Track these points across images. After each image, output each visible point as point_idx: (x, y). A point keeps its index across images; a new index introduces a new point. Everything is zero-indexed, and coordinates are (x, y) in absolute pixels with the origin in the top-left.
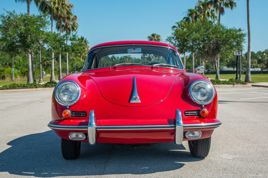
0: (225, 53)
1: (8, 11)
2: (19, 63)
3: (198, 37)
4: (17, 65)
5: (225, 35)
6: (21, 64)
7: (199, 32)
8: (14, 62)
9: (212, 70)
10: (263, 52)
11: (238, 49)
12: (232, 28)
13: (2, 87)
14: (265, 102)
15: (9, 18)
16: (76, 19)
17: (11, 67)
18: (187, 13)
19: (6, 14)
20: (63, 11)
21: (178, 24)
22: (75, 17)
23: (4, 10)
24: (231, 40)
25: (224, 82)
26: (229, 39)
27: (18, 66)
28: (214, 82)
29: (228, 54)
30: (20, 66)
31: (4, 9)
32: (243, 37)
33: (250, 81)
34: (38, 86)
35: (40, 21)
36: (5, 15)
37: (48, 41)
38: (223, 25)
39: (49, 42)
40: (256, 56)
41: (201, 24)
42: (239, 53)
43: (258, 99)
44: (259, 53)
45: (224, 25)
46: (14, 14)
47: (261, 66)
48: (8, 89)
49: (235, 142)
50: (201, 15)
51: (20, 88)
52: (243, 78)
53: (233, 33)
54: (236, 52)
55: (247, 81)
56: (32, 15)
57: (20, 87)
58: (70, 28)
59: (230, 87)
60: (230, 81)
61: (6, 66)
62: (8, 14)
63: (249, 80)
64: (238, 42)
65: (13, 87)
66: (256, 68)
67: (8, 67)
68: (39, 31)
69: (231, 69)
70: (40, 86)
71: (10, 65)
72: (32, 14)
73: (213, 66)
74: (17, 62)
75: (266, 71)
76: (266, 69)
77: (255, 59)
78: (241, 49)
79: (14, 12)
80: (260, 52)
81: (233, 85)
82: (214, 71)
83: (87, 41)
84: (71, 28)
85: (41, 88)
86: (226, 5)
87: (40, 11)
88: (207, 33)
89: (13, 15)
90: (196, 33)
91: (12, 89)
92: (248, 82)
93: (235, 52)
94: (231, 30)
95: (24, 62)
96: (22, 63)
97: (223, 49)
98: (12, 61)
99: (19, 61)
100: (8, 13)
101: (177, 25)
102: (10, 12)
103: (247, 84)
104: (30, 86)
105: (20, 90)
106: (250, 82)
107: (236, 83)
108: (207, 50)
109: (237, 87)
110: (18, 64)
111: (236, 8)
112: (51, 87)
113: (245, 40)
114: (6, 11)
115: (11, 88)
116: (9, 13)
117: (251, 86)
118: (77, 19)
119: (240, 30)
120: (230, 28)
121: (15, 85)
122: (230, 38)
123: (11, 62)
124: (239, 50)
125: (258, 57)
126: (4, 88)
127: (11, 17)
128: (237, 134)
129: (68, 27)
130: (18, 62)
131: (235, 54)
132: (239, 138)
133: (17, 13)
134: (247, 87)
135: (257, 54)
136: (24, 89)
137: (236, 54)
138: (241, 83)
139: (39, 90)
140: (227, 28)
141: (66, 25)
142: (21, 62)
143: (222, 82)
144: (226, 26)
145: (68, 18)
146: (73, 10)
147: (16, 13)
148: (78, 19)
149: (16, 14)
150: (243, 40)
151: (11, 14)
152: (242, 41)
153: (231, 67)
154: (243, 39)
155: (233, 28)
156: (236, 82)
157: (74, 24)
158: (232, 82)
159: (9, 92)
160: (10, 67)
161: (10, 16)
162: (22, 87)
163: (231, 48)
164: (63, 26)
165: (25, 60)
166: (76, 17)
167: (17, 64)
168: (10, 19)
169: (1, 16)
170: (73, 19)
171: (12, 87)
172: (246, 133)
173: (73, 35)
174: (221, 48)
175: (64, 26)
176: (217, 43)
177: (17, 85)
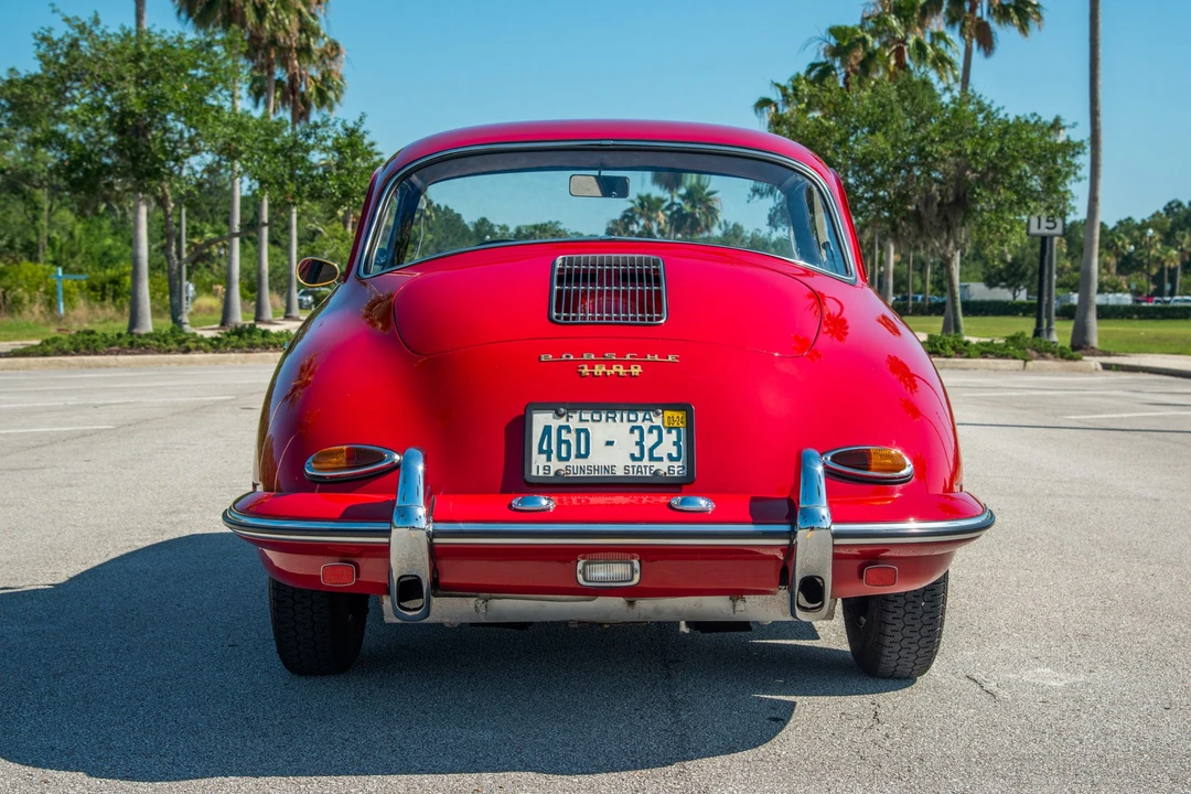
0: (993, 223)
1: (70, 16)
2: (70, 243)
3: (883, 149)
4: (61, 250)
5: (998, 145)
6: (76, 247)
7: (883, 130)
8: (49, 239)
9: (920, 297)
10: (1143, 221)
11: (1048, 209)
12: (1025, 115)
13: (41, 345)
14: (1171, 429)
15: (74, 44)
16: (337, 55)
17: (33, 258)
18: (825, 45)
19: (60, 31)
20: (283, 19)
21: (784, 89)
22: (335, 47)
23: (53, 12)
24: (1019, 167)
25: (984, 348)
26: (1012, 164)
27: (64, 257)
28: (942, 348)
29: (1005, 228)
30: (73, 255)
31: (52, 5)
32: (1073, 156)
33: (1093, 348)
34: (192, 345)
35: (205, 64)
36: (56, 36)
37: (241, 153)
38: (987, 102)
39: (244, 156)
40: (1113, 240)
41: (894, 96)
42: (1051, 225)
43: (1144, 417)
44: (1126, 226)
45: (992, 102)
46: (93, 28)
47: (1133, 286)
48: (65, 353)
49: (1094, 558)
50: (887, 54)
51: (118, 353)
52: (1061, 332)
53: (1032, 140)
54: (1039, 218)
55: (1080, 345)
56: (172, 38)
57: (117, 348)
58: (311, 94)
59: (1011, 370)
60: (1010, 342)
61: (13, 255)
62: (71, 31)
63: (1087, 343)
64: (1049, 179)
65: (87, 348)
66: (1110, 292)
67: (21, 259)
68: (204, 106)
69: (1002, 294)
70: (203, 344)
71: (31, 251)
72: (171, 34)
73: (924, 282)
74: (62, 238)
75: (1154, 308)
76: (1156, 298)
77: (1108, 255)
78: (1061, 207)
79: (96, 22)
80: (1128, 224)
81: (1022, 362)
82: (927, 303)
83: (377, 154)
84: (314, 96)
85: (206, 352)
86: (1003, 13)
87: (183, 16)
88: (918, 135)
89: (91, 33)
90: (872, 133)
91: (85, 354)
92: (1084, 351)
93: (1034, 221)
94: (1020, 125)
95: (92, 239)
96: (83, 243)
97: (984, 204)
98: (37, 234)
99: (71, 235)
100: (70, 26)
101: (776, 96)
102: (78, 19)
103: (1080, 359)
104: (156, 343)
105: (116, 360)
106: (1093, 352)
107: (1035, 354)
108: (917, 207)
109: (1039, 371)
110: (65, 248)
111: (1039, 28)
112: (247, 352)
113: (1080, 169)
114: (62, 15)
115: (77, 352)
116: (73, 27)
117: (1100, 367)
118: (339, 58)
119: (1056, 125)
120: (1018, 118)
121: (93, 337)
122: (1015, 159)
123: (34, 239)
124: (1052, 211)
125: (1120, 243)
126: (49, 348)
127: (84, 44)
128: (1095, 535)
129: (303, 89)
130: (65, 239)
131: (1034, 229)
132: (1106, 547)
133: (107, 27)
134: (1081, 371)
135: (1117, 231)
136: (133, 354)
137: (1039, 227)
138: (1058, 354)
139: (199, 363)
140: (1006, 115)
141: (293, 79)
142: (77, 239)
143: (977, 349)
144: (1003, 108)
145: (305, 51)
146: (325, 15)
147: (101, 27)
148: (344, 56)
149: (103, 32)
150: (1073, 168)
151: (82, 28)
152: (1067, 175)
153: (1003, 287)
154: (1070, 164)
155: (1028, 115)
156: (1034, 348)
157: (326, 77)
158: (1022, 348)
159: (70, 365)
160: (30, 259)
161: (76, 40)
162: (126, 345)
163: (1019, 203)
164: (279, 83)
165: (96, 232)
166: (338, 48)
167: (62, 246)
168: (75, 53)
169: (40, 36)
170: (321, 57)
171: (82, 346)
172: (1128, 532)
173: (346, 130)
174: (977, 202)
175: (284, 82)
176: (960, 179)
177: (104, 339)
